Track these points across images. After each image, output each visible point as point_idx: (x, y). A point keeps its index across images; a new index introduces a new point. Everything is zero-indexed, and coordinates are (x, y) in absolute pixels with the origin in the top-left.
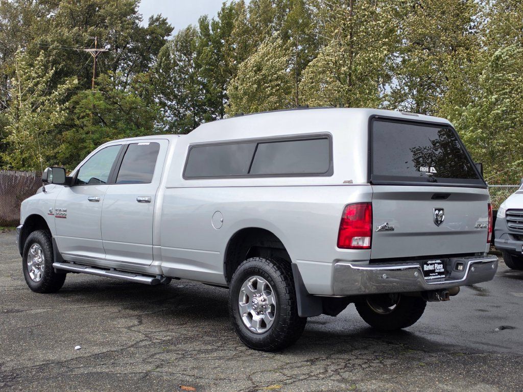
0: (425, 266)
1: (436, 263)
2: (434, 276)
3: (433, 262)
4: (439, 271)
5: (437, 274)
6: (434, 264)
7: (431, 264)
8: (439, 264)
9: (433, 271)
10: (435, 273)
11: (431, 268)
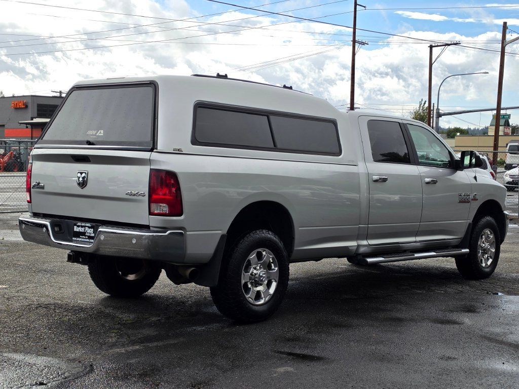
0: (75, 227)
1: (87, 227)
2: (84, 238)
3: (83, 224)
4: (89, 235)
5: (87, 237)
6: (85, 226)
7: (82, 227)
8: (89, 227)
9: (83, 234)
10: (86, 236)
11: (81, 230)
